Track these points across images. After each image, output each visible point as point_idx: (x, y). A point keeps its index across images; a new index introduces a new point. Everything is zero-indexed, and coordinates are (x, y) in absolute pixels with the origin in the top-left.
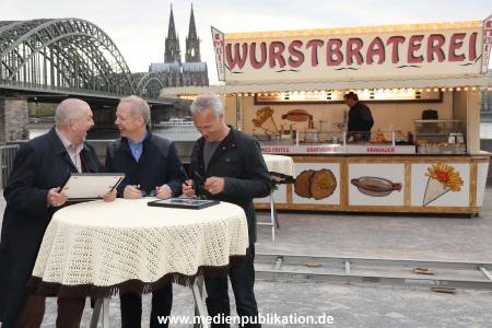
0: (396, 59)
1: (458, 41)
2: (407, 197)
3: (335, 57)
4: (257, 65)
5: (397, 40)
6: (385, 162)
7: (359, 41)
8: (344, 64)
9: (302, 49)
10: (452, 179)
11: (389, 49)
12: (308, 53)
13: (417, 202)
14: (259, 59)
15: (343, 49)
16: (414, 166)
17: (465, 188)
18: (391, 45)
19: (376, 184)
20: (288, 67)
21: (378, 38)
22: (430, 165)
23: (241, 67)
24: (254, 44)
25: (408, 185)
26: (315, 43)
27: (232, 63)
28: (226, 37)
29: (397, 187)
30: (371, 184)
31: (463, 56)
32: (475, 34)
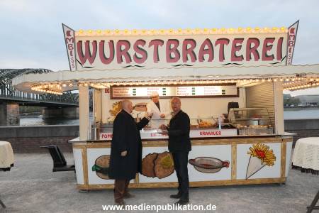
0: (222, 58)
1: (269, 44)
2: (234, 172)
3: (173, 55)
4: (105, 60)
5: (223, 41)
6: (216, 143)
7: (193, 42)
8: (181, 61)
9: (146, 47)
10: (268, 156)
11: (217, 49)
12: (150, 51)
13: (241, 176)
14: (107, 55)
15: (180, 48)
16: (238, 146)
17: (278, 162)
18: (219, 46)
19: (209, 163)
20: (133, 63)
21: (208, 39)
22: (251, 145)
23: (91, 62)
24: (103, 42)
25: (234, 162)
26: (157, 42)
27: (83, 58)
28: (76, 34)
29: (225, 164)
30: (205, 163)
31: (272, 57)
32: (282, 38)
